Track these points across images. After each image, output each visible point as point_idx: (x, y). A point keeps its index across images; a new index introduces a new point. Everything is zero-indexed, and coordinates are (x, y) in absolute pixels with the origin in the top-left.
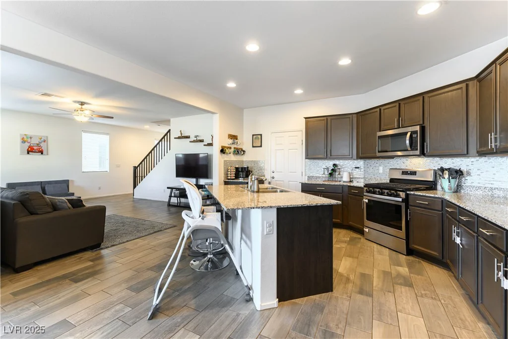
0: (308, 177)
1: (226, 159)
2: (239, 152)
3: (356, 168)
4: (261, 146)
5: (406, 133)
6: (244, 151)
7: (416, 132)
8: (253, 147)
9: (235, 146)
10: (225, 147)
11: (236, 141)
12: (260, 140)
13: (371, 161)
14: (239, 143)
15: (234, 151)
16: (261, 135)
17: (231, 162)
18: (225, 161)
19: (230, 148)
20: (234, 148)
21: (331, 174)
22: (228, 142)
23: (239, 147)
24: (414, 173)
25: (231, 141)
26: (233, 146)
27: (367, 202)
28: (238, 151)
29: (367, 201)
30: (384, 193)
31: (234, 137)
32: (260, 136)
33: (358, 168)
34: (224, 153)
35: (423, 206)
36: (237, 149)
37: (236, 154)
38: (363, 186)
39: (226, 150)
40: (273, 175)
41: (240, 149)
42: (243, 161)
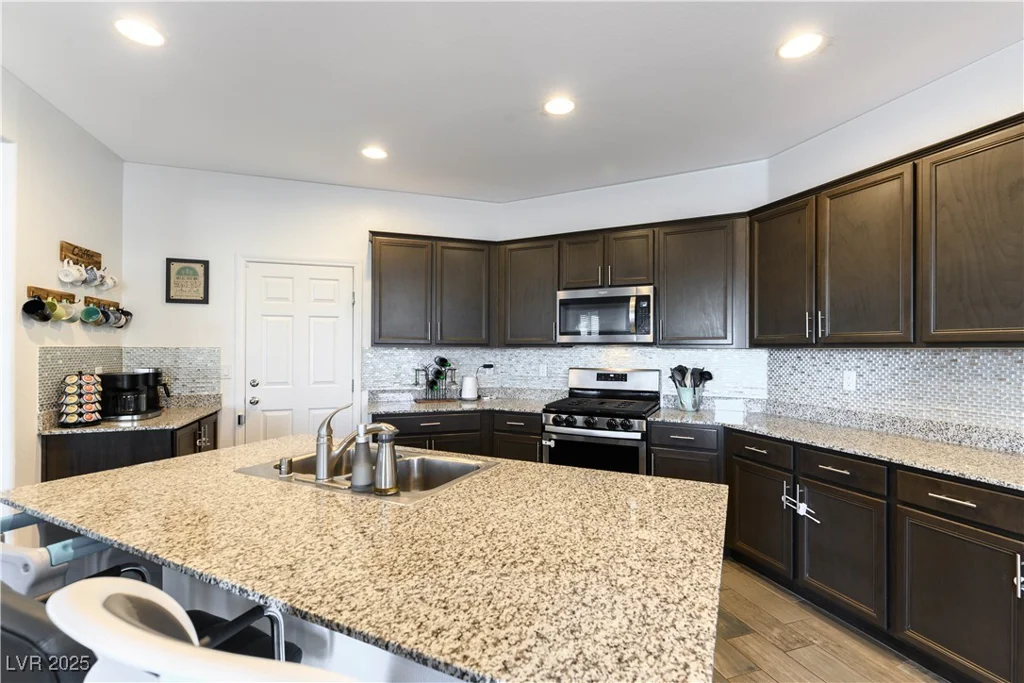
0: (371, 393)
1: (49, 343)
2: (106, 315)
3: (486, 366)
4: (205, 300)
5: (627, 299)
6: (127, 314)
7: (647, 298)
8: (169, 300)
9: (91, 292)
10: (48, 293)
11: (99, 273)
12: (202, 279)
13: (518, 351)
14: (109, 281)
15: (88, 313)
16: (206, 264)
17: (71, 354)
18: (45, 351)
19: (71, 298)
20: (87, 301)
21: (432, 384)
22: (58, 275)
23: (105, 296)
24: (622, 377)
25: (76, 272)
26: (81, 293)
27: (553, 446)
28: (104, 313)
29: (552, 444)
30: (575, 421)
31: (88, 258)
32: (200, 269)
33: (491, 366)
34: (45, 318)
35: (682, 444)
36: (98, 303)
37: (98, 324)
38: (539, 411)
39: (53, 307)
40: (253, 393)
41: (110, 304)
42: (120, 350)
